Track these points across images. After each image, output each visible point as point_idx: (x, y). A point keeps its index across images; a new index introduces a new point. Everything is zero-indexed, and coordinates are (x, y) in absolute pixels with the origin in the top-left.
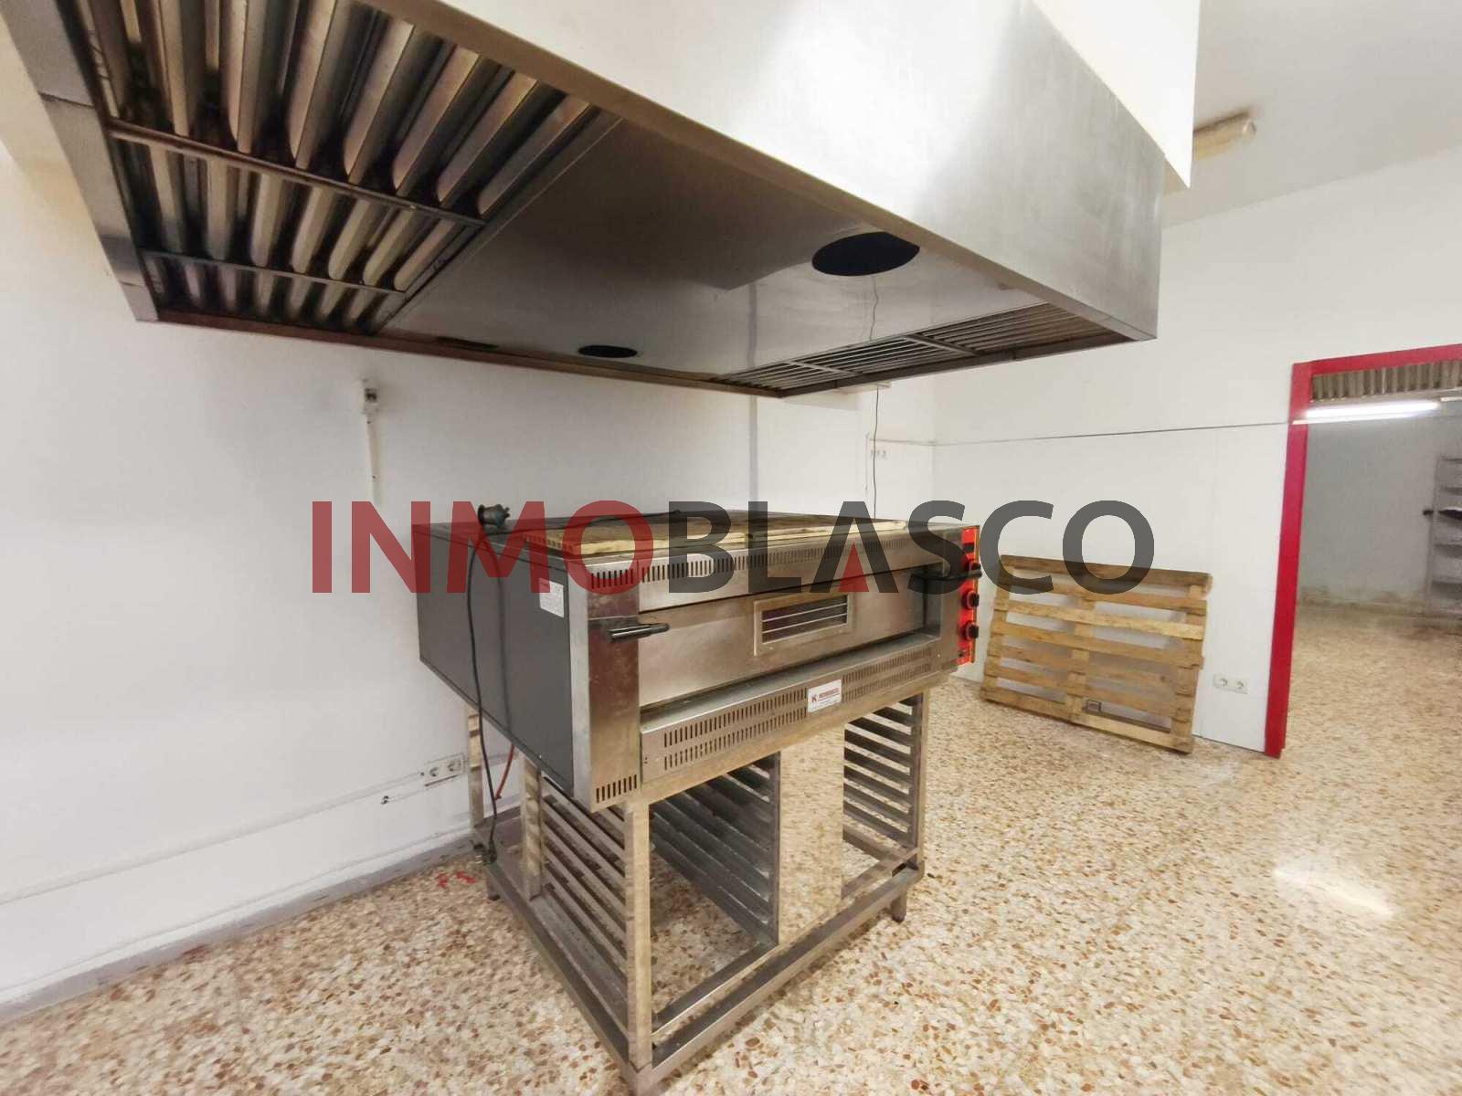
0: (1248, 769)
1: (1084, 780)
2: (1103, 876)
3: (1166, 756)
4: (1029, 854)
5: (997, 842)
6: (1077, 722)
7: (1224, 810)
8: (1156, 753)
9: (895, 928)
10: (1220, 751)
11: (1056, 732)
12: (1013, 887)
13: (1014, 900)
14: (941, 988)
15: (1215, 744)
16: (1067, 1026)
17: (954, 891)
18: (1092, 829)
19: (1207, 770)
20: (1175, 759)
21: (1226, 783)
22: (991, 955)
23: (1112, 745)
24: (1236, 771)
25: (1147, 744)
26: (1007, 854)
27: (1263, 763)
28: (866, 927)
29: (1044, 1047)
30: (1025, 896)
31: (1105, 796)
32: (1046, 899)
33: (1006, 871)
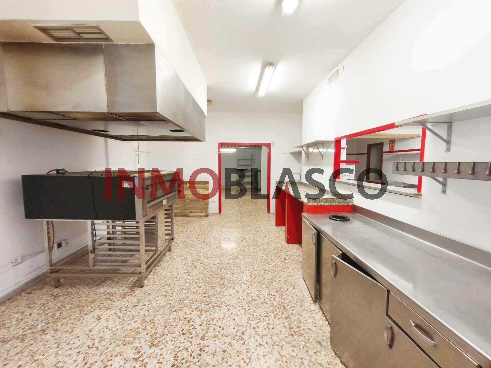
0: (217, 216)
1: (193, 224)
2: (201, 235)
3: (205, 217)
4: (188, 236)
5: (182, 236)
6: (188, 215)
7: (215, 222)
8: (203, 217)
9: (170, 252)
10: (213, 214)
11: (185, 218)
12: (187, 241)
13: (188, 242)
14: (182, 255)
15: (212, 214)
16: (202, 251)
17: (178, 245)
18: (197, 230)
19: (211, 217)
20: (207, 217)
21: (214, 218)
22: (188, 249)
23: (196, 218)
24: (216, 216)
25: (201, 216)
26: (185, 237)
27: (219, 214)
28: (165, 254)
29: (200, 254)
30: (190, 241)
31: (197, 225)
32: (193, 240)
33: (185, 239)
